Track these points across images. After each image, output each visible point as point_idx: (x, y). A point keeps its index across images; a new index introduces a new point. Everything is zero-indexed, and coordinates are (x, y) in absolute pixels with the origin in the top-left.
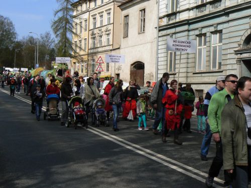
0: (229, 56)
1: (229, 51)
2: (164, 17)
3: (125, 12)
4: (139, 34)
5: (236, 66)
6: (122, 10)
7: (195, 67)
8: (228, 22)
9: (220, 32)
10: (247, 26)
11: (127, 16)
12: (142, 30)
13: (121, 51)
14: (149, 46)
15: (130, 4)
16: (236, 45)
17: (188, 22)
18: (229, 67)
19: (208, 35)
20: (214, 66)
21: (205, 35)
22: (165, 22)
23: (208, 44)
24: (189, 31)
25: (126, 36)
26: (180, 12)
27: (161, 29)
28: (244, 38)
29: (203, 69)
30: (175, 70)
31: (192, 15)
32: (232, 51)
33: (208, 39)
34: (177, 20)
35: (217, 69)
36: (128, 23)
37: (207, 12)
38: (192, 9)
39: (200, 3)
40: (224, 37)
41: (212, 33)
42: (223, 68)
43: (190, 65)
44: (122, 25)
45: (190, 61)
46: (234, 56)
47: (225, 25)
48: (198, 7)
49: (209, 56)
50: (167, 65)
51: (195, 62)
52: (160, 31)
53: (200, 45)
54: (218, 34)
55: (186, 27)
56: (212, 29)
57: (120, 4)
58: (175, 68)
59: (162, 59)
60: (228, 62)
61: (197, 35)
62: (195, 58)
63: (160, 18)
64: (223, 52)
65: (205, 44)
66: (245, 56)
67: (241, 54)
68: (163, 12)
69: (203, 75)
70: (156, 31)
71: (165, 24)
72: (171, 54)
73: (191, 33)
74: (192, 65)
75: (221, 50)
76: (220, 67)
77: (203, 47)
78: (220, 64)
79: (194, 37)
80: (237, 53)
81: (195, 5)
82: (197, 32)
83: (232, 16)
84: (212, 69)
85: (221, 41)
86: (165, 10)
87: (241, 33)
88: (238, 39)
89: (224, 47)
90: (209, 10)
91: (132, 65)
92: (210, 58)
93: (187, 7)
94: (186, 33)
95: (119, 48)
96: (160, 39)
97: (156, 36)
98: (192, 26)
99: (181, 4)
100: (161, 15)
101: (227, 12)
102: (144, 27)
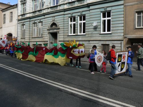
0: (45, 31)
1: (45, 29)
2: (20, 15)
3: (4, 13)
4: (10, 22)
5: (48, 35)
6: (3, 12)
7: (32, 35)
8: (45, 18)
9: (42, 22)
10: (51, 20)
11: (5, 15)
12: (11, 20)
13: (2, 29)
14: (14, 27)
15: (6, 10)
16: (47, 27)
17: (30, 18)
18: (45, 35)
19: (37, 23)
20: (40, 35)
21: (36, 23)
22: (20, 17)
23: (37, 26)
24: (30, 21)
25: (4, 23)
26: (26, 14)
27: (19, 20)
28: (50, 25)
29: (35, 36)
30: (24, 37)
31: (31, 15)
32: (46, 29)
33: (37, 25)
34: (25, 17)
35: (41, 36)
36: (5, 18)
37: (37, 14)
38: (31, 13)
39: (34, 11)
40: (43, 24)
41: (39, 22)
42: (43, 36)
43: (30, 35)
44: (3, 18)
45: (30, 33)
46: (47, 31)
47: (44, 20)
48: (33, 12)
49: (38, 31)
50: (21, 34)
51: (32, 34)
52: (18, 21)
53: (34, 27)
54: (41, 23)
55: (29, 20)
56: (39, 21)
57: (1, 10)
58: (25, 36)
59: (20, 32)
60: (45, 33)
61: (33, 23)
62: (32, 32)
63: (19, 16)
64: (43, 30)
65: (36, 27)
66: (51, 31)
67: (49, 30)
68: (20, 14)
69: (36, 38)
70: (17, 21)
71: (21, 18)
72: (23, 30)
73: (31, 22)
74: (31, 34)
75: (42, 29)
76: (42, 35)
77: (35, 28)
78: (42, 34)
79: (32, 24)
80: (48, 30)
81: (32, 11)
82: (33, 22)
83: (46, 16)
84: (39, 36)
85: (42, 26)
86: (20, 13)
87: (50, 23)
88: (48, 25)
89: (43, 28)
90: (37, 13)
91: (7, 35)
92: (38, 32)
93: (29, 12)
94: (29, 22)
95: (2, 28)
96: (19, 24)
97: (17, 23)
98: (31, 20)
99: (27, 11)
100: (19, 15)
101: (44, 15)
102: (12, 19)
